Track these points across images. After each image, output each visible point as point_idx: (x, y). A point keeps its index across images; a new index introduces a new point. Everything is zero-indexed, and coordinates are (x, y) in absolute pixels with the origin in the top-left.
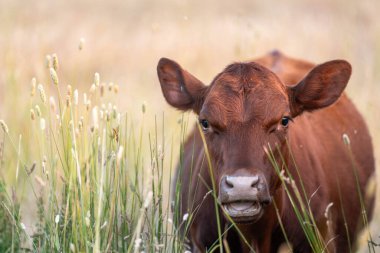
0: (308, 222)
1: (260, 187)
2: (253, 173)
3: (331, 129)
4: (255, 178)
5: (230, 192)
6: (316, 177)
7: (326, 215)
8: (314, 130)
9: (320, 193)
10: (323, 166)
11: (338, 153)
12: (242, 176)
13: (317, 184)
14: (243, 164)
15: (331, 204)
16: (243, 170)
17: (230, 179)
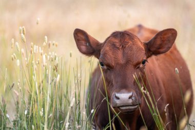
0: (156, 114)
1: (133, 98)
2: (129, 91)
3: (168, 65)
4: (131, 94)
5: (118, 102)
6: (160, 90)
7: (165, 110)
8: (159, 66)
9: (162, 99)
10: (164, 85)
11: (173, 78)
12: (124, 93)
13: (161, 94)
14: (124, 87)
15: (168, 105)
16: (124, 90)
17: (118, 95)
